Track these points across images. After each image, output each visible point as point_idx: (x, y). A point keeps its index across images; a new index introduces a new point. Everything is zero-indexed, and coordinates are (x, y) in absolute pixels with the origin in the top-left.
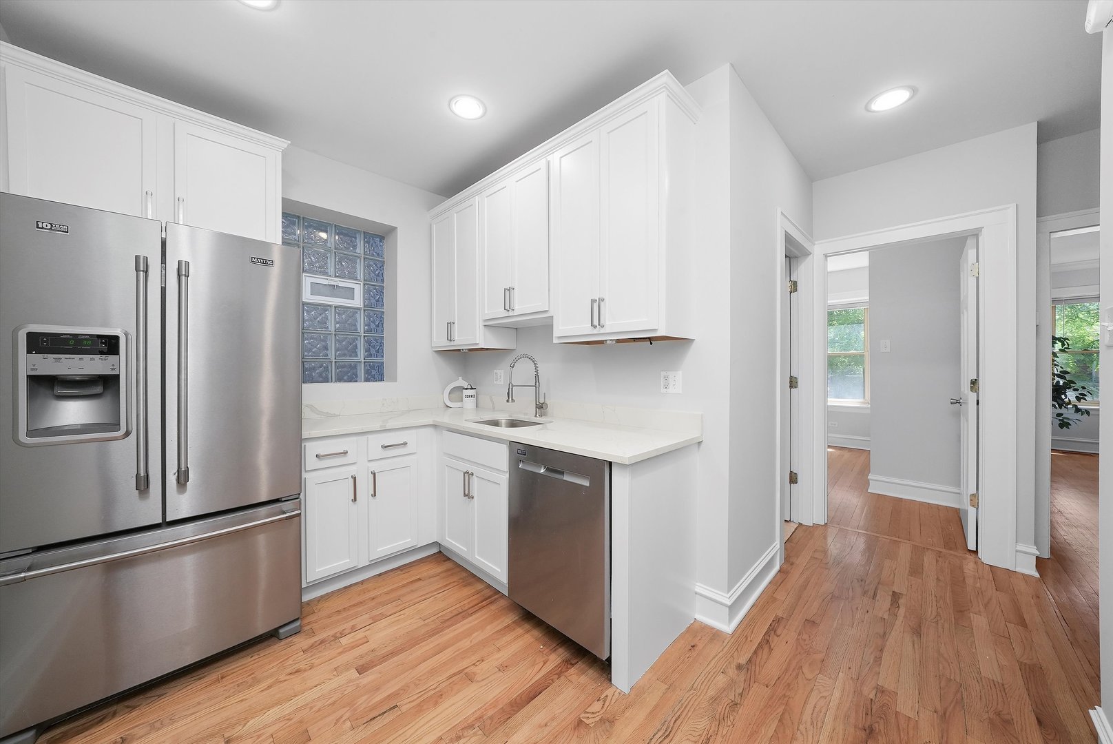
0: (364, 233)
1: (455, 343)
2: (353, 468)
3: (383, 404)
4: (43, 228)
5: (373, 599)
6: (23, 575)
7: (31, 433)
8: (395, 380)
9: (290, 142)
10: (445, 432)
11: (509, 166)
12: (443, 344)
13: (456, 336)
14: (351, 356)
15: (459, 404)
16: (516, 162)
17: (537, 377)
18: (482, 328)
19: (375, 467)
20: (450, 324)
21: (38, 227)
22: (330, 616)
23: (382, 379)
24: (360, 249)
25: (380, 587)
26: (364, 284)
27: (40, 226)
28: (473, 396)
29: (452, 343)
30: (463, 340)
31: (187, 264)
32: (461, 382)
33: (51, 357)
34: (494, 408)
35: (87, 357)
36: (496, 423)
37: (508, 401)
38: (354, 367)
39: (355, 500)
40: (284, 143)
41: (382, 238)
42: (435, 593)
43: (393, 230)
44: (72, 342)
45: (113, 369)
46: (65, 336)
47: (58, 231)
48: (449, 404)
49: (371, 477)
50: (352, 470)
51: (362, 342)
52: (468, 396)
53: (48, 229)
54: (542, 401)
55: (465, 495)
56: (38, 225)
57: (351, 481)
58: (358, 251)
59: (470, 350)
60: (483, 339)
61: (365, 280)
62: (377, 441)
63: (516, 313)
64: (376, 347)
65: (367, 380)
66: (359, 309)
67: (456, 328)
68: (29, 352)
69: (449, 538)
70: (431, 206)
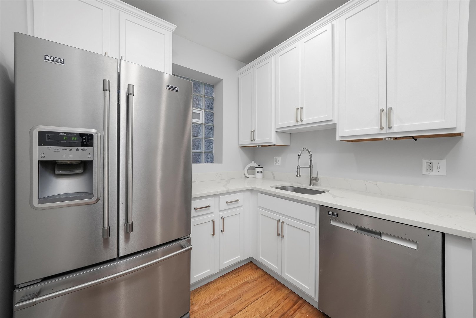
0: (205, 83)
1: (255, 142)
2: (212, 215)
3: (216, 176)
4: (48, 60)
5: (225, 296)
6: (34, 300)
7: (41, 200)
8: (221, 162)
9: (177, 26)
10: (259, 194)
11: (292, 38)
12: (247, 142)
13: (256, 138)
14: (197, 149)
15: (253, 176)
16: (299, 34)
17: (311, 162)
18: (275, 133)
19: (223, 214)
20: (253, 132)
21: (45, 59)
22: (203, 308)
23: (212, 162)
24: (202, 92)
25: (226, 286)
26: (205, 111)
27: (47, 58)
28: (261, 172)
29: (253, 142)
30: (259, 140)
31: (133, 86)
32: (253, 164)
33: (53, 148)
34: (274, 178)
35: (74, 148)
36: (284, 188)
37: (297, 176)
38: (199, 155)
39: (213, 234)
40: (173, 27)
41: (213, 86)
42: (261, 295)
43: (220, 81)
44: (65, 138)
45: (89, 157)
46: (61, 134)
47: (58, 62)
48: (248, 176)
49: (221, 221)
50: (211, 217)
51: (203, 142)
52: (259, 172)
53: (51, 61)
54: (314, 176)
55: (278, 235)
56: (45, 57)
57: (211, 223)
58: (201, 93)
59: (262, 146)
60: (274, 140)
61: (205, 109)
62: (224, 199)
63: (303, 123)
64: (210, 144)
65: (205, 162)
66: (202, 124)
67: (256, 133)
68: (40, 144)
69: (261, 257)
70: (239, 67)
